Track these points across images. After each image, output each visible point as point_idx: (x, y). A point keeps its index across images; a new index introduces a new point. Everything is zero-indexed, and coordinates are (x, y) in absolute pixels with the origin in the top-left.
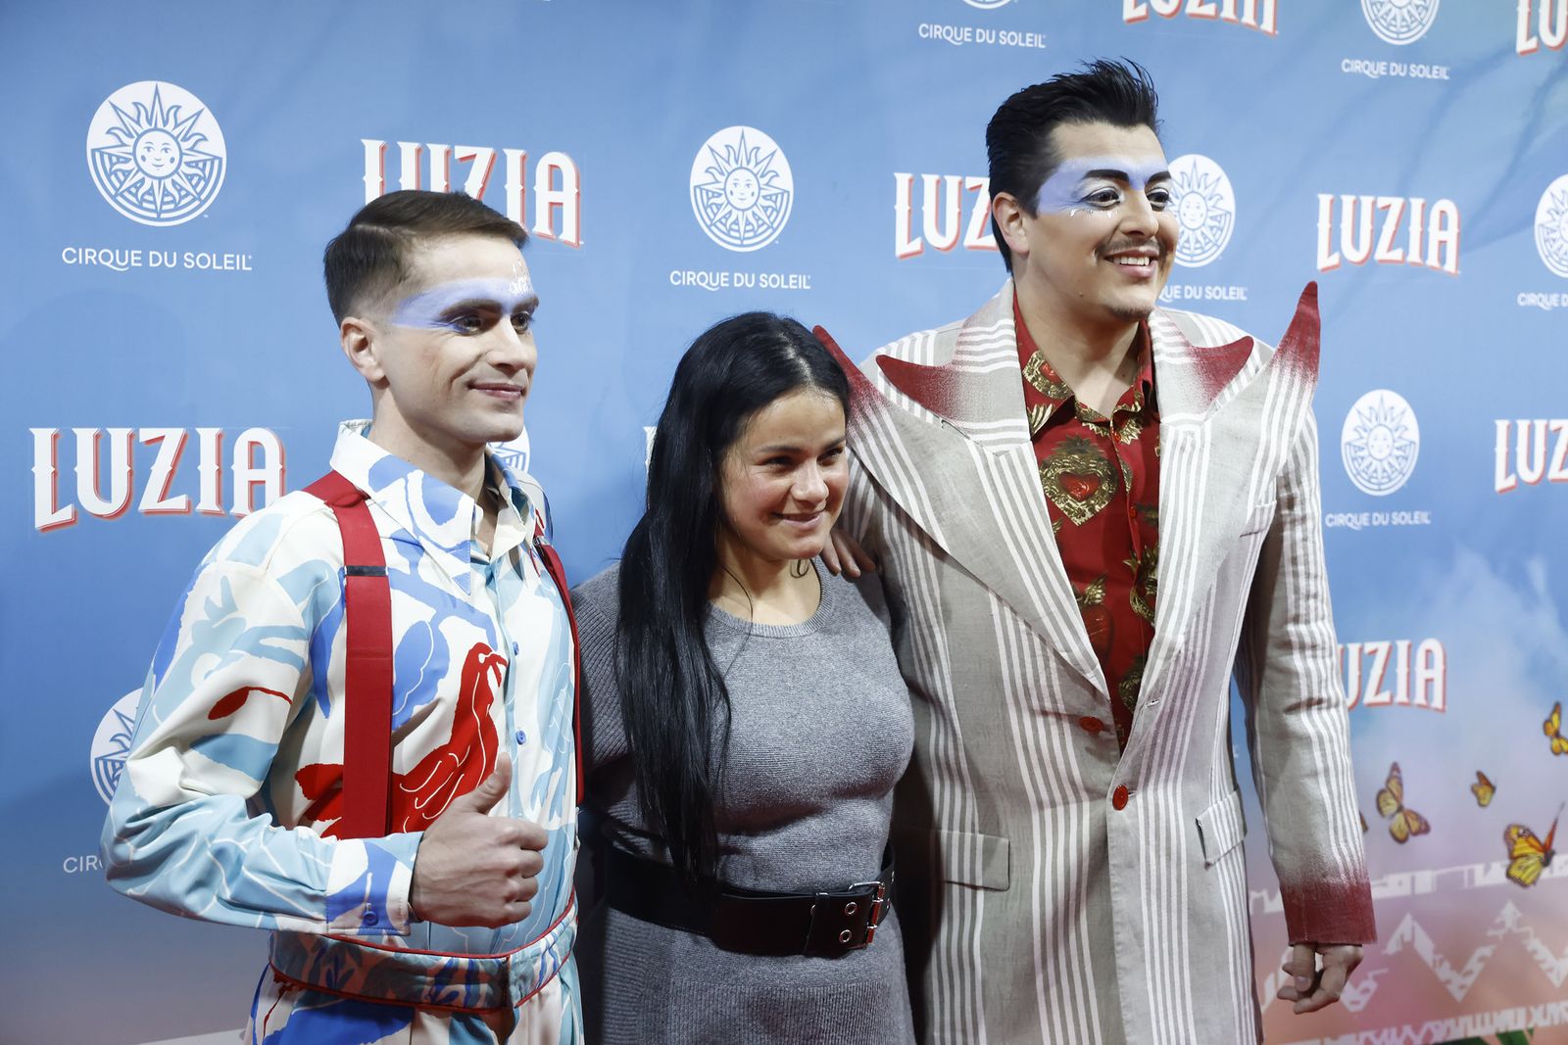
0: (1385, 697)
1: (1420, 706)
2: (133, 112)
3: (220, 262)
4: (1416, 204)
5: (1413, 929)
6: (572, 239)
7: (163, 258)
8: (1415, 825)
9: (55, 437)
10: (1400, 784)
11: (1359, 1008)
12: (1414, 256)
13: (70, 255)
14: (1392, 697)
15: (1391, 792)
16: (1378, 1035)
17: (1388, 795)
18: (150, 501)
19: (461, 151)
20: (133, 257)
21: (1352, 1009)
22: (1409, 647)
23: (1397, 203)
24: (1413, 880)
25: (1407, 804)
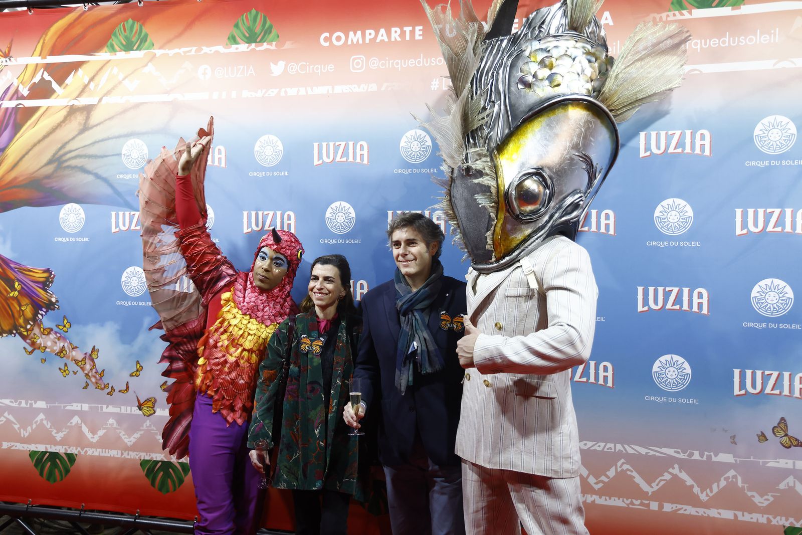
0: (777, 392)
1: (797, 398)
2: (335, 209)
3: (354, 241)
4: (788, 211)
5: (794, 481)
7: (341, 241)
8: (796, 443)
10: (786, 425)
11: (764, 505)
12: (788, 229)
14: (780, 392)
15: (781, 428)
16: (775, 518)
17: (779, 429)
21: (760, 505)
22: (790, 375)
23: (777, 211)
24: (794, 463)
25: (790, 433)
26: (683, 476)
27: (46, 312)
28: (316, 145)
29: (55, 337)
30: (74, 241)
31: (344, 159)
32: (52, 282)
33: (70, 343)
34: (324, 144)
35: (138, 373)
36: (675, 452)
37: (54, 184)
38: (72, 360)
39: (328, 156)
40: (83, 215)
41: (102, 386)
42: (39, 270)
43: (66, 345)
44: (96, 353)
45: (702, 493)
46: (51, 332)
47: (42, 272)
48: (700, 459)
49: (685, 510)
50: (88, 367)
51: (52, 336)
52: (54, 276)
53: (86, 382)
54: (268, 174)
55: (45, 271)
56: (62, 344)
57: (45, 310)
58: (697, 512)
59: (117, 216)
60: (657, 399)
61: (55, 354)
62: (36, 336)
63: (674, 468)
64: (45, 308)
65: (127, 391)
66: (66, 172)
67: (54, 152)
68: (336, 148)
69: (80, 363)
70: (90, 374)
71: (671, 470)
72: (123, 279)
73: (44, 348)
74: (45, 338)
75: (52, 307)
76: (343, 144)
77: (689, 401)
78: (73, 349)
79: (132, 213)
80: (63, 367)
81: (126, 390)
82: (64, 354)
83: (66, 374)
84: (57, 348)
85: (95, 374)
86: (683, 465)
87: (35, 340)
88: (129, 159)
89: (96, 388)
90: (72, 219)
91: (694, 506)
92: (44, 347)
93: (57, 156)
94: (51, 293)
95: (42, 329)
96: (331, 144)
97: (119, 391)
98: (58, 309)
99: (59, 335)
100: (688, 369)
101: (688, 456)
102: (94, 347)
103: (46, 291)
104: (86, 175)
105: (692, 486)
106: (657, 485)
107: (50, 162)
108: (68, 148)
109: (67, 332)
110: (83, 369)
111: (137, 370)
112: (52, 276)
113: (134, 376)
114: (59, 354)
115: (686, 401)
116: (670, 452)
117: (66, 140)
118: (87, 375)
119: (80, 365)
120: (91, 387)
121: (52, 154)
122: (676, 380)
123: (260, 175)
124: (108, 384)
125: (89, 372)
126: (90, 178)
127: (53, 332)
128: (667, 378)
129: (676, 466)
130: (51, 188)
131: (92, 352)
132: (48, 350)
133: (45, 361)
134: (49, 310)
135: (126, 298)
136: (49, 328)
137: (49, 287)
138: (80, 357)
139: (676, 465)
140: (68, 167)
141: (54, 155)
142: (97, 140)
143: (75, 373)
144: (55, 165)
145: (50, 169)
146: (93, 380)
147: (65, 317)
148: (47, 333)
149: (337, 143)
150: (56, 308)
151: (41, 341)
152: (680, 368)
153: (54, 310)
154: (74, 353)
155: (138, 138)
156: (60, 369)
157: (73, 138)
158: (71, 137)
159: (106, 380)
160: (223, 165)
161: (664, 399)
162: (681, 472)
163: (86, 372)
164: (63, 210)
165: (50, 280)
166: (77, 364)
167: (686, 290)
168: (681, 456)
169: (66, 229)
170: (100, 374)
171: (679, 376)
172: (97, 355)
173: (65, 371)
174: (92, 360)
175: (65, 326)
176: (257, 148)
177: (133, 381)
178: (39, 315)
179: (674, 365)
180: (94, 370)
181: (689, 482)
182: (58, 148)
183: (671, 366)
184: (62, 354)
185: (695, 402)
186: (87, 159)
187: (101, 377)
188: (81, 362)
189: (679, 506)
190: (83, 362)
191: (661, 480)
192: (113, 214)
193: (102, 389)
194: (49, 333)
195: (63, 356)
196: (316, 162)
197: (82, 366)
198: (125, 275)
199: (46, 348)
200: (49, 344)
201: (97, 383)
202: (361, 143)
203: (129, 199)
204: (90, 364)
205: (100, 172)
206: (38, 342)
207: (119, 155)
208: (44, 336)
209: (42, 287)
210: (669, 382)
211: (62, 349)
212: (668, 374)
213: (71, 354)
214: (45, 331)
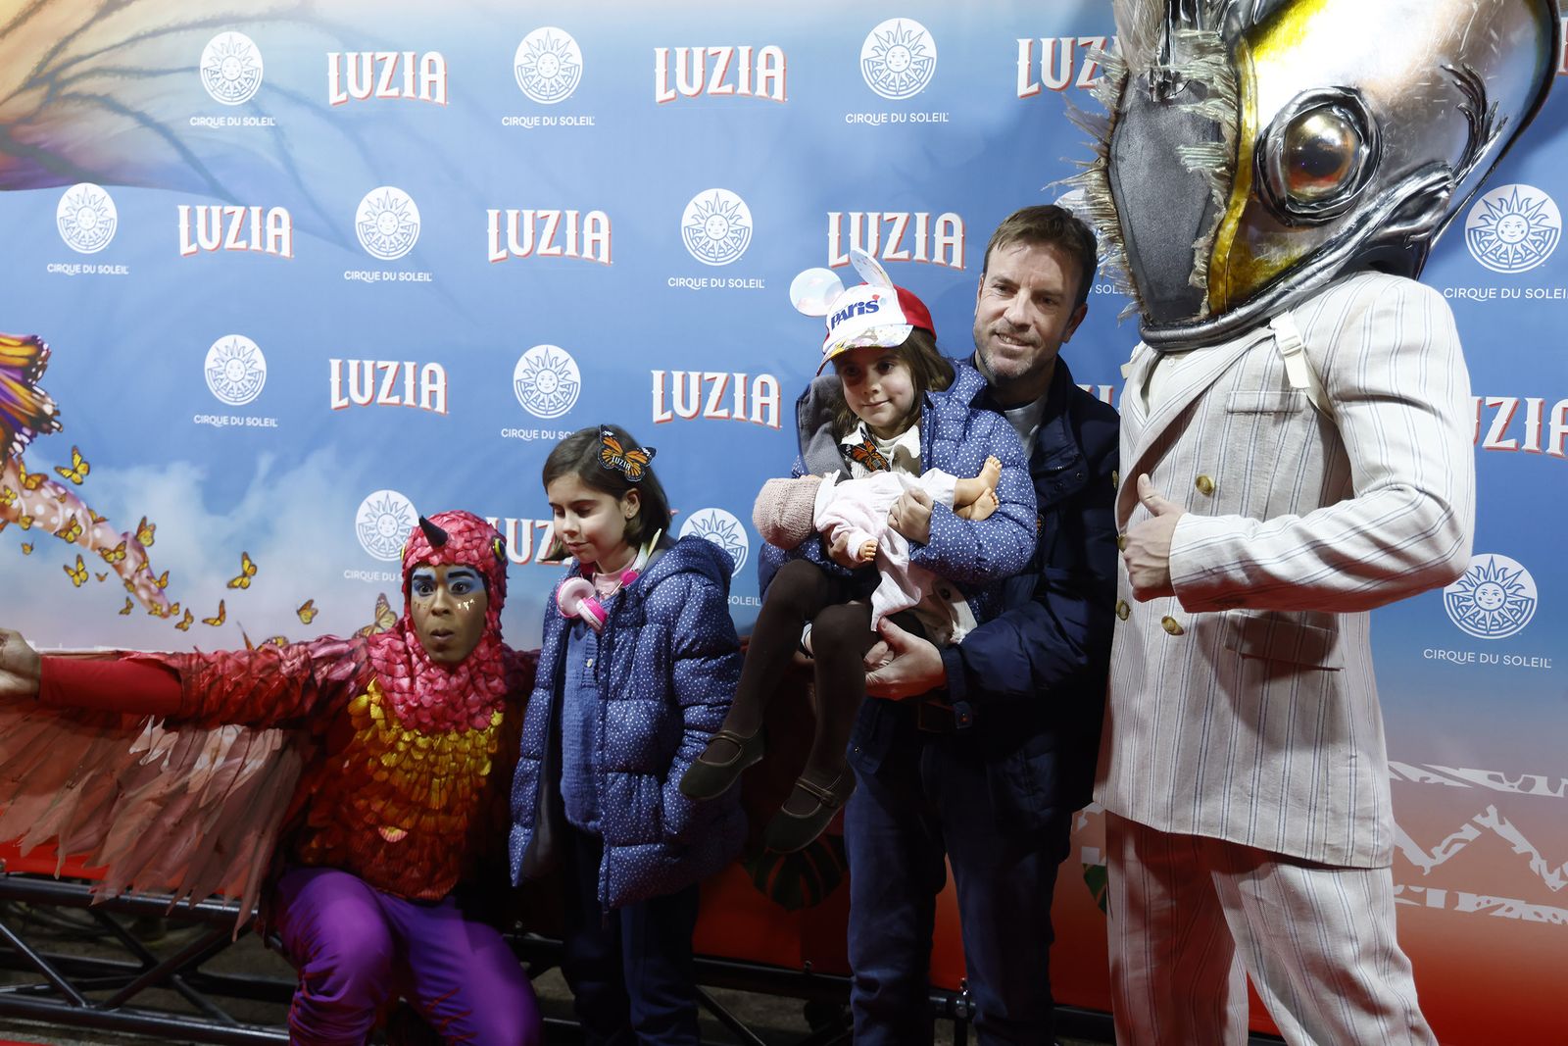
3: (748, 284)
6: (959, 266)
7: (718, 282)
9: (663, 375)
13: (672, 282)
18: (709, 411)
19: (887, 216)
20: (703, 282)
26: (1508, 832)
27: (30, 438)
28: (660, 53)
29: (54, 494)
30: (93, 272)
31: (728, 88)
32: (43, 368)
33: (90, 510)
34: (681, 52)
35: (246, 580)
36: (1491, 777)
37: (40, 135)
38: (93, 549)
39: (689, 81)
40: (112, 212)
41: (165, 609)
42: (13, 339)
43: (79, 514)
44: (148, 533)
45: (1551, 871)
46: (45, 484)
47: (19, 343)
48: (1549, 793)
49: (1510, 909)
50: (130, 565)
51: (47, 493)
52: (49, 354)
53: (128, 599)
54: (548, 121)
55: (26, 343)
56: (69, 512)
57: (27, 432)
58: (1537, 914)
59: (192, 217)
60: (1452, 656)
61: (55, 534)
62: (8, 492)
63: (1485, 815)
64: (30, 428)
65: (222, 622)
66: (72, 108)
67: (40, 59)
68: (709, 62)
69: (112, 556)
70: (136, 582)
71: (1478, 819)
72: (209, 363)
73: (28, 520)
74: (31, 496)
75: (45, 426)
76: (726, 51)
77: (1529, 662)
78: (95, 522)
79: (228, 209)
80: (72, 564)
81: (219, 618)
82: (75, 535)
83: (81, 581)
84: (59, 521)
85: (146, 582)
86: (1509, 806)
87: (8, 501)
88: (218, 79)
89: (150, 613)
90: (87, 221)
91: (1530, 901)
92: (28, 517)
93: (47, 70)
94: (43, 393)
95: (23, 477)
96: (698, 52)
97: (204, 621)
98: (58, 429)
99: (62, 491)
100: (1529, 588)
101: (1519, 787)
102: (144, 519)
103: (29, 387)
104: (117, 117)
105: (1528, 856)
106: (1445, 852)
107: (31, 84)
108: (73, 50)
109: (81, 483)
110: (119, 569)
111: (245, 575)
112: (44, 354)
113: (236, 587)
114: (63, 535)
115: (1523, 661)
116: (1479, 777)
117: (68, 30)
118: (128, 582)
119: (112, 559)
120: (140, 610)
121: (35, 65)
122: (1500, 614)
123: (529, 122)
124: (178, 604)
125: (133, 577)
126: (127, 124)
127: (50, 483)
128: (1477, 609)
129: (1492, 810)
130: (37, 144)
131: (140, 531)
132: (37, 524)
133: (32, 549)
134: (39, 434)
135: (216, 407)
136: (39, 475)
137: (37, 380)
138: (112, 542)
139: (1492, 806)
140: (75, 96)
141: (42, 65)
142: (142, 33)
143: (101, 579)
144: (45, 89)
145: (30, 101)
146: (144, 594)
147: (75, 450)
148: (33, 486)
149: (711, 50)
150: (54, 427)
151: (20, 504)
152: (1511, 586)
153: (50, 432)
154: (98, 533)
155: (240, 31)
156: (66, 568)
157: (85, 27)
158: (79, 22)
159: (171, 595)
160: (440, 98)
161: (1470, 656)
162: (1502, 822)
163: (127, 576)
164: (65, 197)
165: (40, 363)
166: (105, 557)
167: (1533, 405)
168: (1505, 787)
169: (73, 245)
170: (160, 582)
171: (1507, 605)
172: (152, 537)
173: (78, 573)
174: (141, 549)
175: (75, 471)
176: (520, 59)
177: (235, 600)
178: (17, 446)
179: (1496, 578)
180: (145, 574)
181: (1522, 845)
182: (49, 49)
183: (1490, 582)
184: (70, 534)
185: (1544, 663)
186: (118, 78)
187: (161, 589)
188: (114, 552)
189: (1495, 901)
190: (118, 554)
191: (1454, 841)
192: (183, 210)
193: (164, 616)
194: (39, 486)
195: (73, 538)
196: (661, 95)
197: (117, 562)
198: (212, 354)
199: (33, 519)
200: (40, 510)
201: (151, 602)
202: (769, 49)
203: (219, 176)
204: (136, 559)
205: (152, 109)
206: (15, 505)
207: (194, 69)
208: (27, 493)
209: (19, 378)
210: (1484, 619)
211: (71, 524)
212: (1480, 599)
213: (90, 534)
214: (30, 481)
